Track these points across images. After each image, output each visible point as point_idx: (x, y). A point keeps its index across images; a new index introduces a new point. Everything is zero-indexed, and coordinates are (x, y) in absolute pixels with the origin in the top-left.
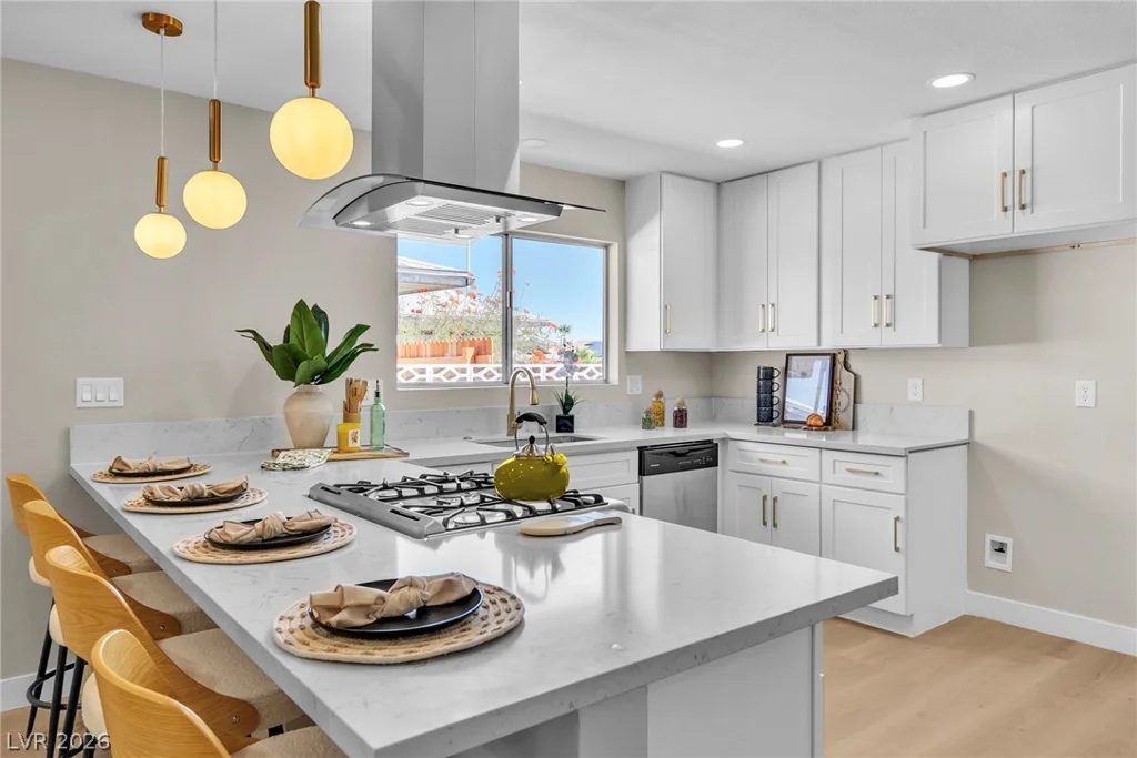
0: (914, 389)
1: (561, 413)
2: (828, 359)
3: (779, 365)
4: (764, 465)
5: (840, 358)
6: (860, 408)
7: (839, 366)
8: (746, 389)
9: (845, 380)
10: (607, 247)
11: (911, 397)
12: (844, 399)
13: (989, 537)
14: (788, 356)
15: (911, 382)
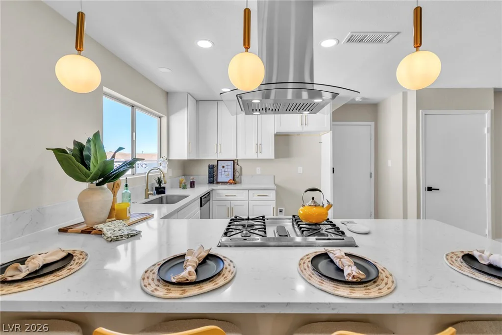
0: (258, 170)
1: (157, 186)
2: (232, 162)
3: (215, 163)
4: (227, 197)
5: (236, 161)
6: (242, 176)
7: (236, 164)
8: (204, 172)
9: (238, 168)
10: (160, 117)
11: (258, 173)
12: (237, 174)
13: (279, 208)
14: (217, 161)
15: (257, 168)
